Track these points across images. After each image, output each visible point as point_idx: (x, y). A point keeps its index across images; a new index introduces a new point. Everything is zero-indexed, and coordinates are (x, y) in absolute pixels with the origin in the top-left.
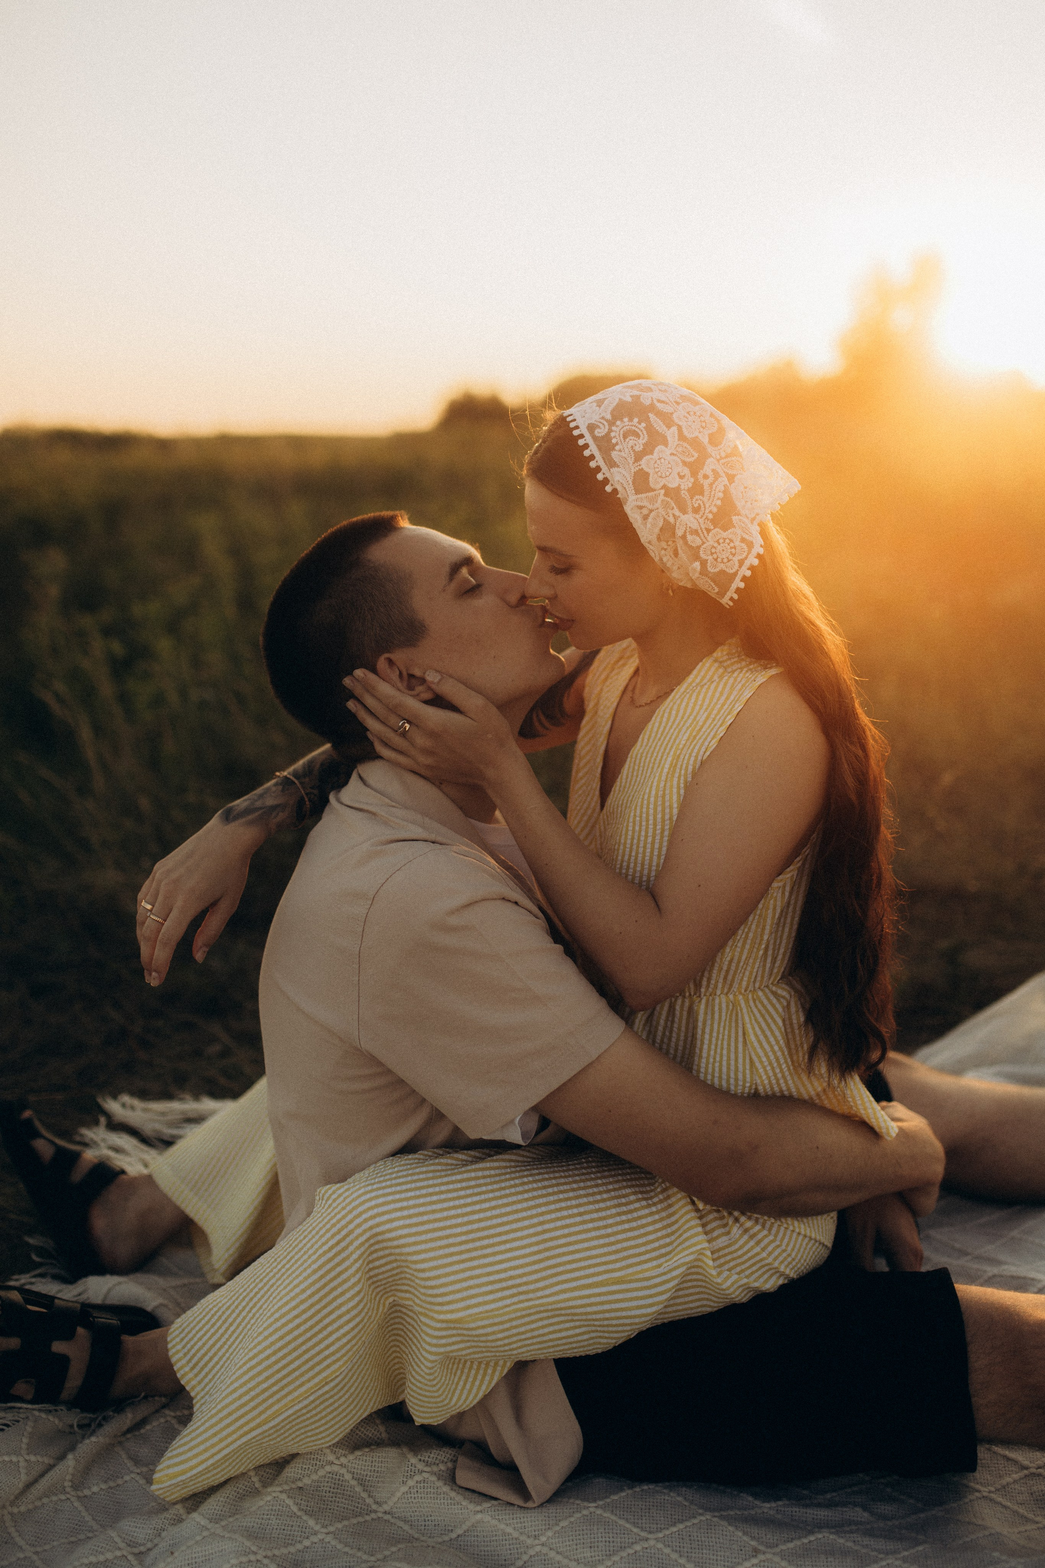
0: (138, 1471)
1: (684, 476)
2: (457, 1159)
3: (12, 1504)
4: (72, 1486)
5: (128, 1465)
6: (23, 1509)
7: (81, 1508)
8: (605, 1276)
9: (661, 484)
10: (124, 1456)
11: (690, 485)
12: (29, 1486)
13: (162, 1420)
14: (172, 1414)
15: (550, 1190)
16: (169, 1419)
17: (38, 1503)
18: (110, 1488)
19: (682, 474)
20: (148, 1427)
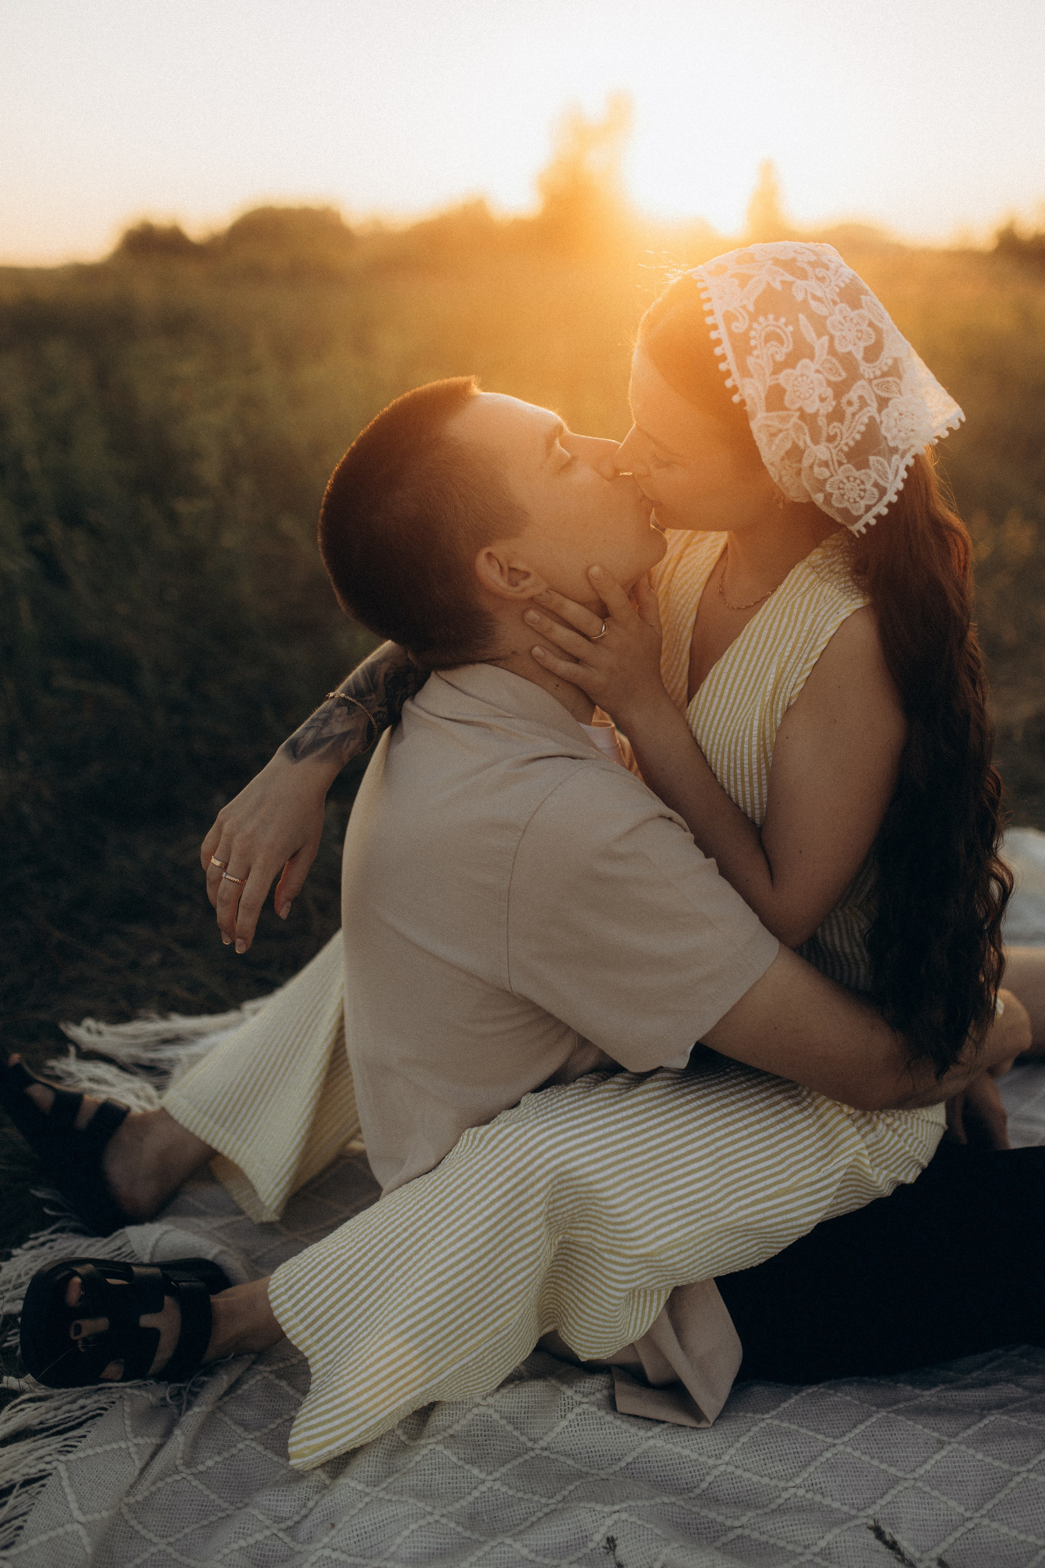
0: (251, 1436)
1: (826, 399)
2: (617, 1083)
3: (128, 1494)
4: (183, 1464)
5: (238, 1431)
6: (139, 1498)
7: (201, 1487)
8: (775, 1189)
9: (797, 406)
10: (229, 1423)
11: (830, 409)
12: (143, 1470)
13: (259, 1377)
14: (268, 1369)
15: (714, 1106)
16: (265, 1375)
17: (153, 1489)
18: (226, 1459)
19: (823, 396)
20: (245, 1387)
